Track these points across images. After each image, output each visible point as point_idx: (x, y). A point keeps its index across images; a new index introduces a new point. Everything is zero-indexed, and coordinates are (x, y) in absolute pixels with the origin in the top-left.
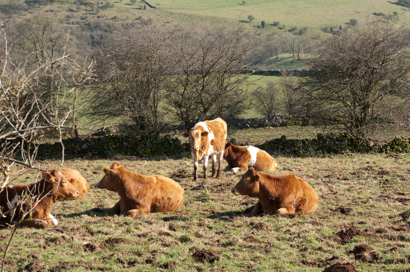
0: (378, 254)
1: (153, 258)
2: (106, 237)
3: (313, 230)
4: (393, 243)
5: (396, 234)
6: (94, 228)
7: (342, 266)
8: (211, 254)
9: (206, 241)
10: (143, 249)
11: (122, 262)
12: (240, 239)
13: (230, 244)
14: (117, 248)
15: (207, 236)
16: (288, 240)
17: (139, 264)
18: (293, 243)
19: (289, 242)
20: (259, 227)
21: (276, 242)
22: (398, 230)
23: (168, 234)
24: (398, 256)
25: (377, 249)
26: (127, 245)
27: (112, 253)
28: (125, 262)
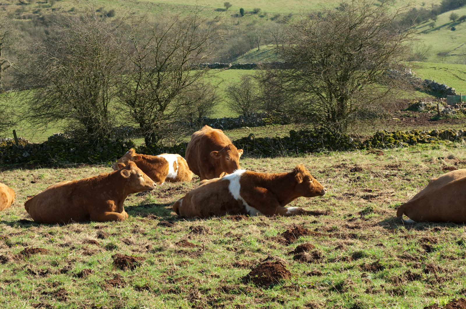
0: (320, 253)
1: (68, 268)
2: (23, 248)
3: (258, 232)
4: (341, 241)
5: (348, 232)
6: (13, 240)
7: (271, 265)
8: (133, 260)
9: (135, 248)
10: (60, 259)
11: (34, 274)
12: (171, 244)
13: (160, 250)
14: (33, 259)
15: (138, 243)
16: (226, 243)
17: (51, 274)
18: (231, 246)
19: (226, 245)
20: (198, 231)
21: (211, 245)
22: (353, 228)
23: (93, 242)
24: (341, 254)
25: (321, 248)
26: (44, 256)
27: (25, 265)
28: (37, 273)
